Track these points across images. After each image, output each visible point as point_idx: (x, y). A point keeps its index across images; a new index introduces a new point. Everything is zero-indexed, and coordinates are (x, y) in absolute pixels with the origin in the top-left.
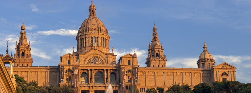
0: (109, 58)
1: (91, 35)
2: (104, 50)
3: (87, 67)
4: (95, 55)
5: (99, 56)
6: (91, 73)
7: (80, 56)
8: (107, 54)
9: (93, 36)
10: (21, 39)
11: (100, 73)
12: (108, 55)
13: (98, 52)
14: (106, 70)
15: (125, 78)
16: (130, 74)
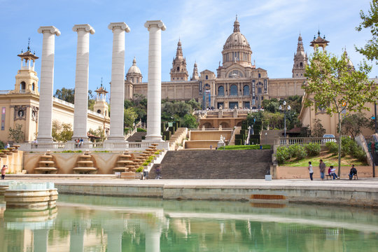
0: (247, 71)
1: (232, 51)
2: (245, 64)
3: (223, 81)
4: (235, 69)
5: (239, 70)
6: (226, 87)
7: (222, 70)
8: (245, 68)
9: (234, 51)
12: (247, 69)
13: (237, 66)
14: (240, 83)
15: (255, 90)
16: (260, 86)
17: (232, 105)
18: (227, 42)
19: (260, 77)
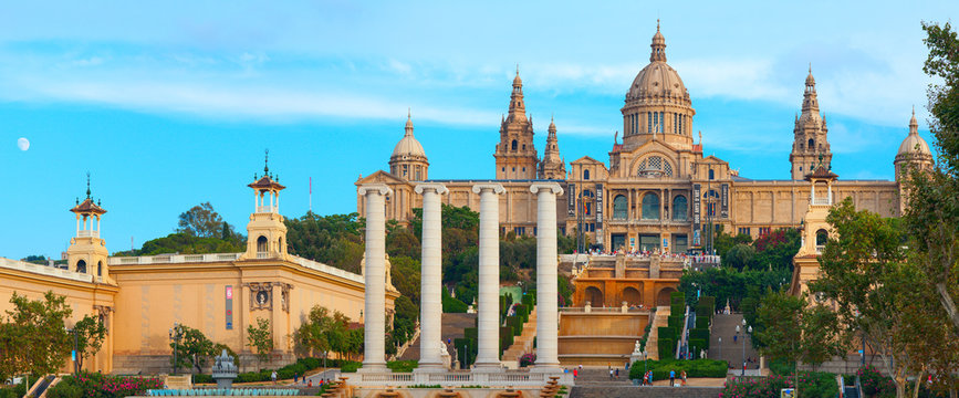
0: (682, 161)
1: (647, 109)
2: (678, 143)
3: (625, 184)
4: (653, 154)
5: (664, 157)
6: (633, 198)
7: (622, 155)
8: (678, 152)
9: (653, 110)
10: (512, 110)
11: (652, 196)
12: (682, 154)
13: (660, 148)
14: (666, 191)
15: (701, 209)
16: (712, 199)
17: (649, 240)
18: (635, 85)
19: (712, 176)
